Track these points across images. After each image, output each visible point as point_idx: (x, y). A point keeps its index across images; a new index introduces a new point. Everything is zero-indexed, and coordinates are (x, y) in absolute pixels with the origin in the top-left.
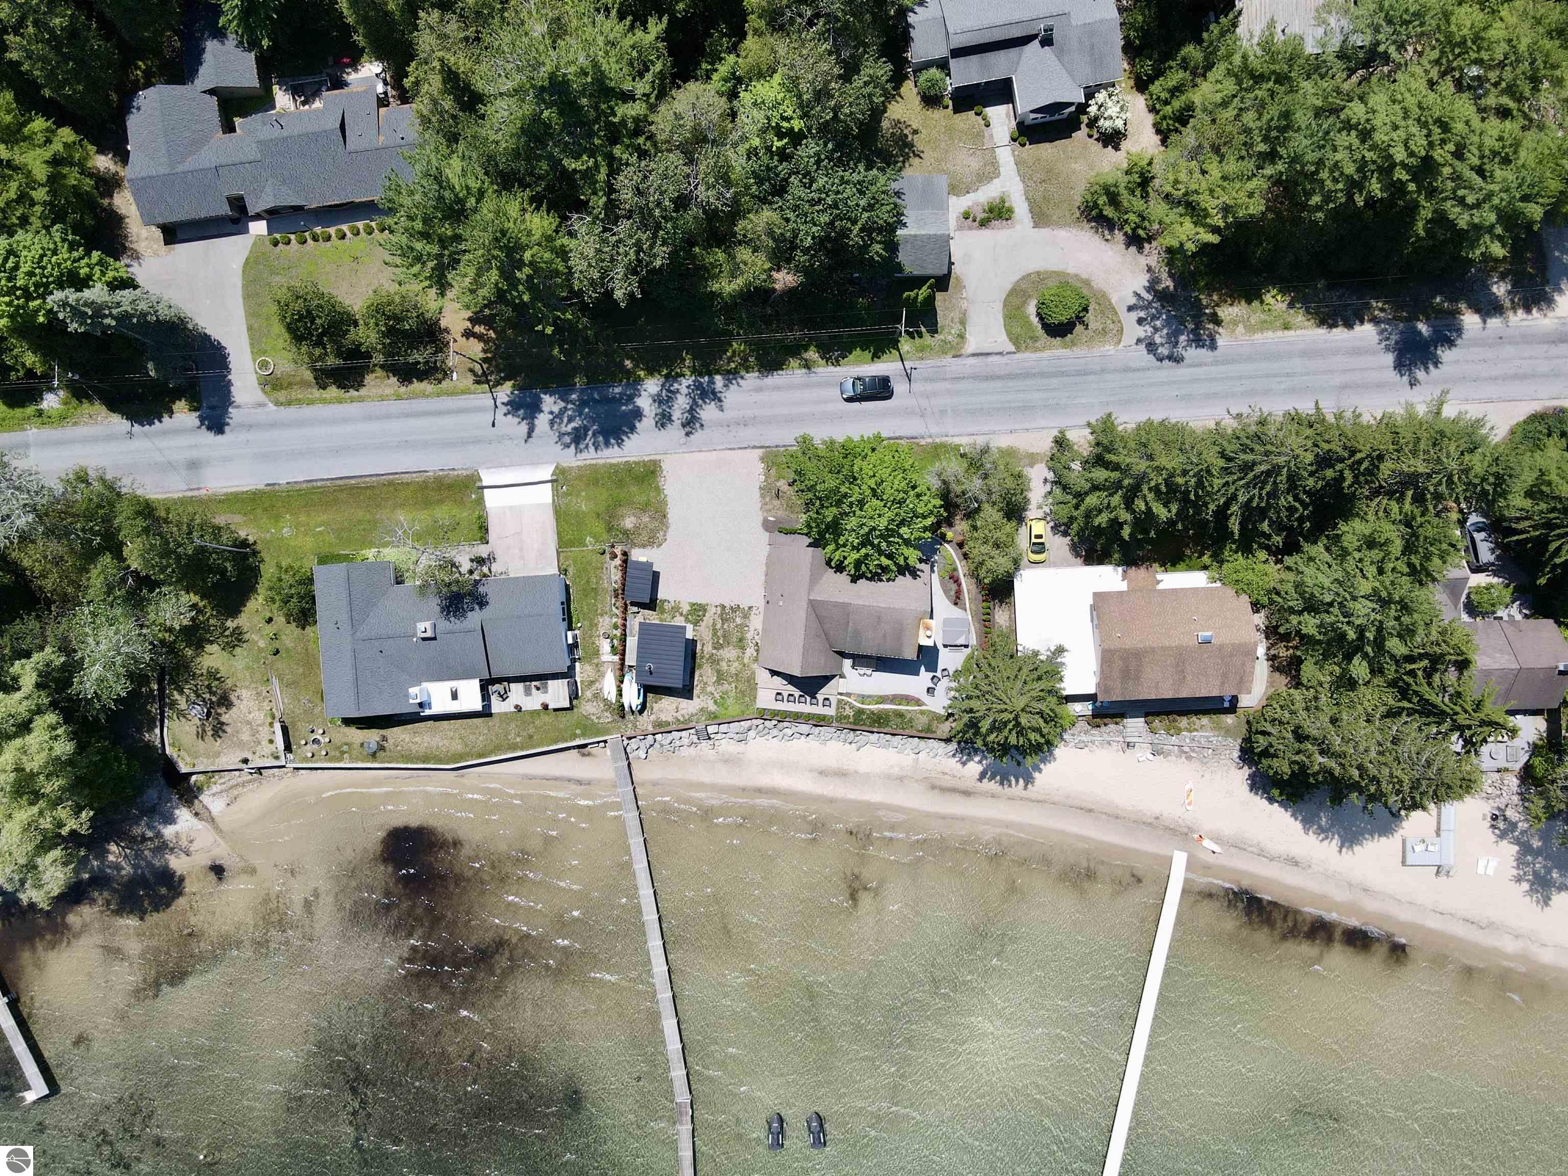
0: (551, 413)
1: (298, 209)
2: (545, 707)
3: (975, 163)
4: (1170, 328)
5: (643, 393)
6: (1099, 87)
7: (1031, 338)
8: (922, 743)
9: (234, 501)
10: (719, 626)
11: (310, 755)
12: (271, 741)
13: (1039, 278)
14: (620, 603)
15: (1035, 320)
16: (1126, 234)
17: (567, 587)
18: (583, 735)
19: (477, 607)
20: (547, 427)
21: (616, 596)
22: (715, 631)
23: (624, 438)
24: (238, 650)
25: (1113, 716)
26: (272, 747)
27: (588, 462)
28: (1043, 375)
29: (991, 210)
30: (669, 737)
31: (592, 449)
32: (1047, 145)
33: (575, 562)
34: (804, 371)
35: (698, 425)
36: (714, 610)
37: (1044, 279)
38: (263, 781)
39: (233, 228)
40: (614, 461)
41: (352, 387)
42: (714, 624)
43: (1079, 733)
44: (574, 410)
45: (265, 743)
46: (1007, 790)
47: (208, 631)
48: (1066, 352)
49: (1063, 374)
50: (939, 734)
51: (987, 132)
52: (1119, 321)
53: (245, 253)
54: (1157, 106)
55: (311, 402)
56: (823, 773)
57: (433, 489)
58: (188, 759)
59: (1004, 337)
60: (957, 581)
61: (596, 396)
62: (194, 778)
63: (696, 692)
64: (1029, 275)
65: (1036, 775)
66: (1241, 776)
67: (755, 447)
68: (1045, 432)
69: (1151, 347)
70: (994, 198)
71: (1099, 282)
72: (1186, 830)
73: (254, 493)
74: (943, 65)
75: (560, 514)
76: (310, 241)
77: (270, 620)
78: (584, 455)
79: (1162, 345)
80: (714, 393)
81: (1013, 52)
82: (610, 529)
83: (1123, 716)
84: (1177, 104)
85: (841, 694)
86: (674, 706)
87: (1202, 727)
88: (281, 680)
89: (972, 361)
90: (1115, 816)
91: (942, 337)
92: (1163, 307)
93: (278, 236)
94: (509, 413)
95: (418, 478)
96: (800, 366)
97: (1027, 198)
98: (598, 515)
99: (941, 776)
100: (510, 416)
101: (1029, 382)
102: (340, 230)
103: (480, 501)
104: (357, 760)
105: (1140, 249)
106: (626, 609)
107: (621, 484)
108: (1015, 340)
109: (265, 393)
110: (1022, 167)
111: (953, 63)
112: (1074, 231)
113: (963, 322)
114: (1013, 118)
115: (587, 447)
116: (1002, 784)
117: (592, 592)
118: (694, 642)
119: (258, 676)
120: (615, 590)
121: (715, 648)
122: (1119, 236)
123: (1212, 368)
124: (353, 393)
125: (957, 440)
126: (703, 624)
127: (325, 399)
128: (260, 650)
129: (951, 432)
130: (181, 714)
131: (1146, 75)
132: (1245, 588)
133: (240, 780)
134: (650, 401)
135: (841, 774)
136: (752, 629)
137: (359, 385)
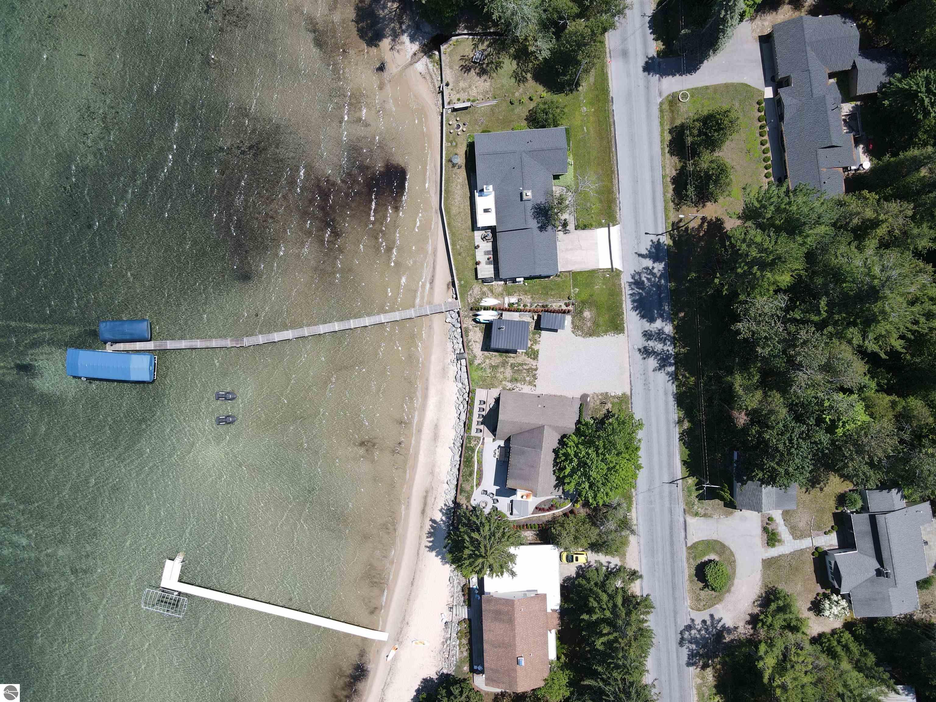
0: (653, 268)
1: (781, 118)
2: (477, 263)
3: (802, 525)
4: (701, 639)
5: (664, 323)
6: (849, 602)
7: (695, 556)
8: (453, 486)
9: (603, 78)
10: (525, 367)
11: (451, 123)
12: (459, 100)
13: (732, 563)
14: (540, 309)
15: (706, 558)
16: (757, 614)
17: (548, 277)
18: (460, 286)
19: (540, 225)
20: (644, 266)
21: (543, 306)
22: (522, 365)
23: (637, 312)
24: (513, 80)
25: (469, 600)
26: (455, 101)
27: (623, 290)
28: (673, 561)
29: (773, 534)
30: (459, 337)
31: (631, 292)
32: (812, 569)
33: (564, 282)
34: (677, 420)
35: (645, 356)
36: (534, 364)
37: (730, 564)
38: (434, 94)
39: (769, 78)
40: (624, 306)
41: (671, 149)
42: (526, 364)
43: (459, 580)
44: (655, 281)
45: (458, 96)
46: (425, 536)
47: (525, 61)
48: (686, 577)
49: (673, 574)
50: (459, 497)
51: (821, 533)
52: (705, 609)
53: (753, 85)
54: (836, 636)
55: (662, 124)
56: (436, 427)
57: (608, 197)
58: (448, 50)
59: (696, 540)
60: (550, 509)
61: (663, 295)
62: (437, 53)
63: (486, 353)
64: (734, 556)
65: (434, 553)
66: (432, 673)
67: (631, 390)
68: (638, 563)
69: (689, 628)
70: (780, 536)
71: (728, 598)
72: (400, 640)
73: (607, 90)
74: (865, 509)
75: (592, 273)
76: (760, 124)
77: (531, 99)
78: (627, 287)
79: (690, 634)
80: (664, 366)
81: (872, 552)
82: (583, 303)
83: (469, 606)
84: (839, 649)
85: (484, 439)
86: (478, 340)
87: (462, 652)
88: (495, 106)
89: (682, 520)
90: (409, 599)
91: (696, 503)
92: (713, 635)
93: (763, 105)
94: (653, 243)
95: (615, 189)
96: (679, 417)
97: (780, 556)
98: (591, 296)
99: (434, 496)
100: (651, 243)
101: (668, 555)
102: (766, 142)
103: (601, 225)
104: (447, 150)
105: (748, 623)
106: (535, 312)
107: (610, 309)
108: (694, 546)
109: (668, 97)
110: (800, 553)
111: (866, 515)
112: (760, 584)
113: (705, 515)
114: (829, 548)
115: (632, 289)
116: (429, 533)
117: (546, 292)
118: (515, 352)
119: (498, 92)
120: (547, 306)
121: (511, 365)
122: (756, 610)
123: (675, 664)
124: (667, 150)
125: (634, 510)
126: (526, 358)
127: (664, 133)
128: (513, 94)
129: (639, 507)
130: (476, 46)
131: (856, 630)
132: (549, 685)
133: (435, 81)
134: (660, 328)
135: (435, 437)
136: (522, 386)
137: (671, 153)
